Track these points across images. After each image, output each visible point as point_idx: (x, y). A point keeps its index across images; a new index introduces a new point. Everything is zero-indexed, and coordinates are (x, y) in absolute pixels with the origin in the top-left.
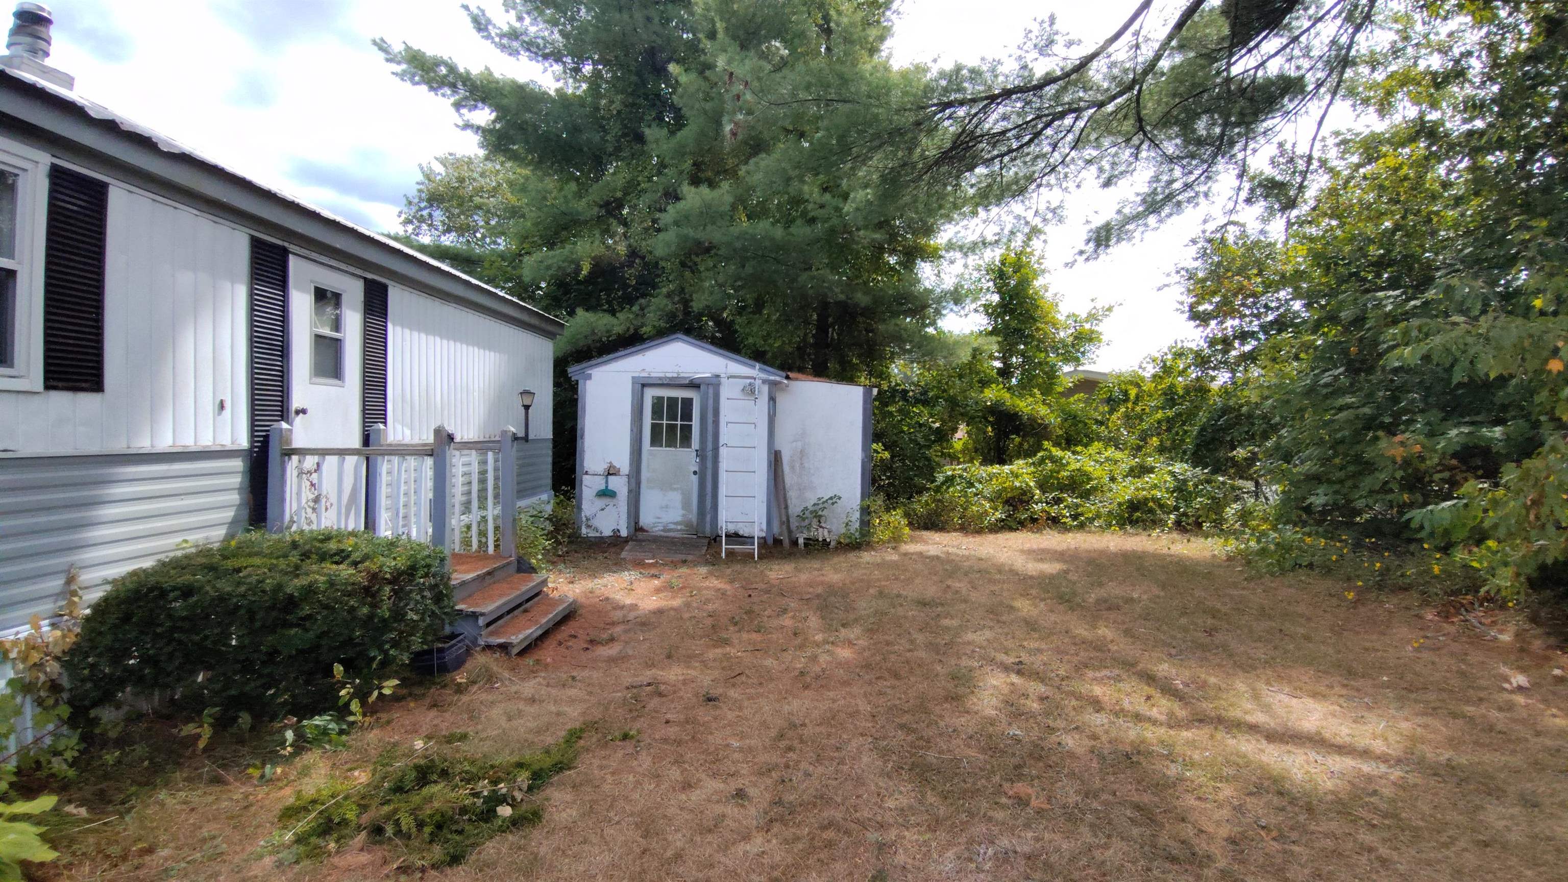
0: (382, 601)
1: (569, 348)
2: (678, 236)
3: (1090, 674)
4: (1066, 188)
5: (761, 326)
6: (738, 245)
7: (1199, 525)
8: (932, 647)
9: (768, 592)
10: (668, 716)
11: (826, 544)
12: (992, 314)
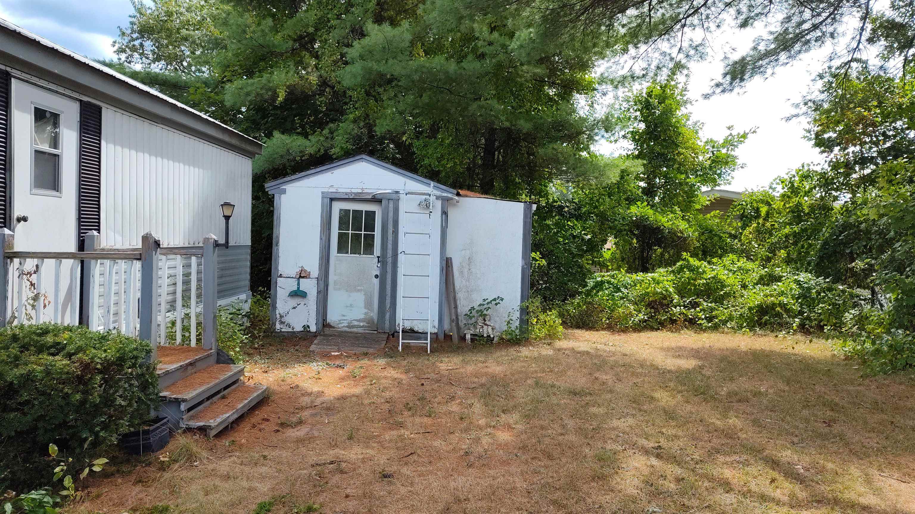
0: (93, 388)
1: (266, 165)
2: (363, 68)
3: (721, 459)
4: (708, 28)
5: (436, 148)
6: (416, 77)
7: (821, 328)
8: (580, 431)
9: (438, 381)
10: (348, 491)
11: (490, 339)
12: (639, 140)
